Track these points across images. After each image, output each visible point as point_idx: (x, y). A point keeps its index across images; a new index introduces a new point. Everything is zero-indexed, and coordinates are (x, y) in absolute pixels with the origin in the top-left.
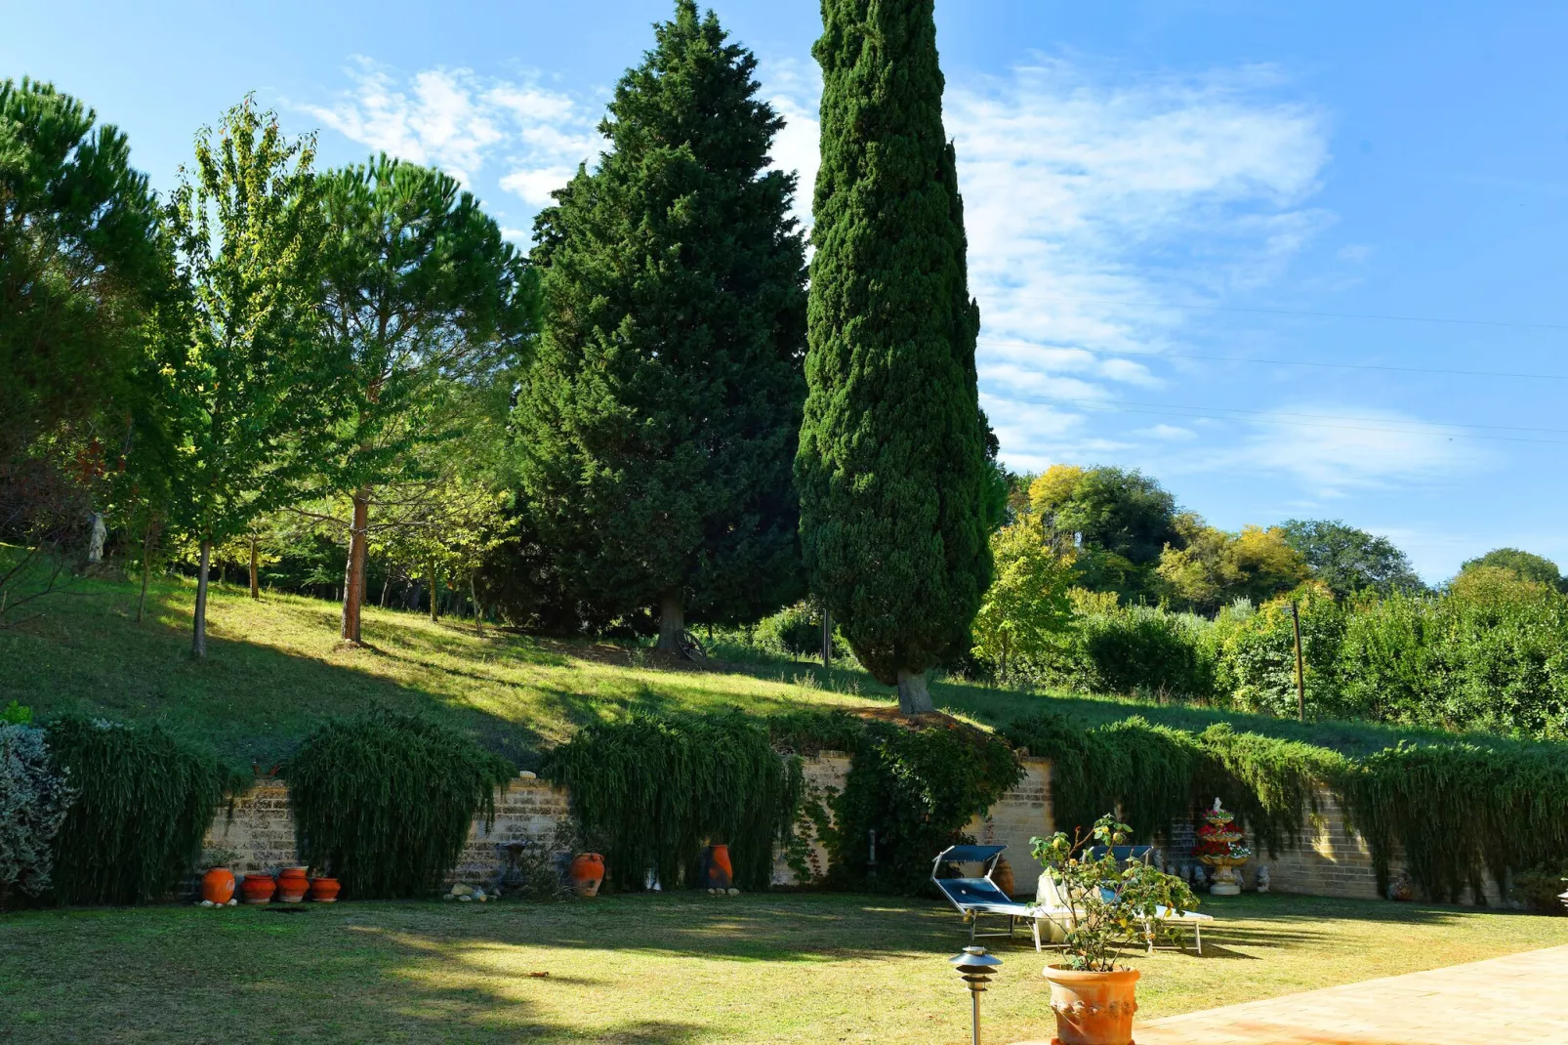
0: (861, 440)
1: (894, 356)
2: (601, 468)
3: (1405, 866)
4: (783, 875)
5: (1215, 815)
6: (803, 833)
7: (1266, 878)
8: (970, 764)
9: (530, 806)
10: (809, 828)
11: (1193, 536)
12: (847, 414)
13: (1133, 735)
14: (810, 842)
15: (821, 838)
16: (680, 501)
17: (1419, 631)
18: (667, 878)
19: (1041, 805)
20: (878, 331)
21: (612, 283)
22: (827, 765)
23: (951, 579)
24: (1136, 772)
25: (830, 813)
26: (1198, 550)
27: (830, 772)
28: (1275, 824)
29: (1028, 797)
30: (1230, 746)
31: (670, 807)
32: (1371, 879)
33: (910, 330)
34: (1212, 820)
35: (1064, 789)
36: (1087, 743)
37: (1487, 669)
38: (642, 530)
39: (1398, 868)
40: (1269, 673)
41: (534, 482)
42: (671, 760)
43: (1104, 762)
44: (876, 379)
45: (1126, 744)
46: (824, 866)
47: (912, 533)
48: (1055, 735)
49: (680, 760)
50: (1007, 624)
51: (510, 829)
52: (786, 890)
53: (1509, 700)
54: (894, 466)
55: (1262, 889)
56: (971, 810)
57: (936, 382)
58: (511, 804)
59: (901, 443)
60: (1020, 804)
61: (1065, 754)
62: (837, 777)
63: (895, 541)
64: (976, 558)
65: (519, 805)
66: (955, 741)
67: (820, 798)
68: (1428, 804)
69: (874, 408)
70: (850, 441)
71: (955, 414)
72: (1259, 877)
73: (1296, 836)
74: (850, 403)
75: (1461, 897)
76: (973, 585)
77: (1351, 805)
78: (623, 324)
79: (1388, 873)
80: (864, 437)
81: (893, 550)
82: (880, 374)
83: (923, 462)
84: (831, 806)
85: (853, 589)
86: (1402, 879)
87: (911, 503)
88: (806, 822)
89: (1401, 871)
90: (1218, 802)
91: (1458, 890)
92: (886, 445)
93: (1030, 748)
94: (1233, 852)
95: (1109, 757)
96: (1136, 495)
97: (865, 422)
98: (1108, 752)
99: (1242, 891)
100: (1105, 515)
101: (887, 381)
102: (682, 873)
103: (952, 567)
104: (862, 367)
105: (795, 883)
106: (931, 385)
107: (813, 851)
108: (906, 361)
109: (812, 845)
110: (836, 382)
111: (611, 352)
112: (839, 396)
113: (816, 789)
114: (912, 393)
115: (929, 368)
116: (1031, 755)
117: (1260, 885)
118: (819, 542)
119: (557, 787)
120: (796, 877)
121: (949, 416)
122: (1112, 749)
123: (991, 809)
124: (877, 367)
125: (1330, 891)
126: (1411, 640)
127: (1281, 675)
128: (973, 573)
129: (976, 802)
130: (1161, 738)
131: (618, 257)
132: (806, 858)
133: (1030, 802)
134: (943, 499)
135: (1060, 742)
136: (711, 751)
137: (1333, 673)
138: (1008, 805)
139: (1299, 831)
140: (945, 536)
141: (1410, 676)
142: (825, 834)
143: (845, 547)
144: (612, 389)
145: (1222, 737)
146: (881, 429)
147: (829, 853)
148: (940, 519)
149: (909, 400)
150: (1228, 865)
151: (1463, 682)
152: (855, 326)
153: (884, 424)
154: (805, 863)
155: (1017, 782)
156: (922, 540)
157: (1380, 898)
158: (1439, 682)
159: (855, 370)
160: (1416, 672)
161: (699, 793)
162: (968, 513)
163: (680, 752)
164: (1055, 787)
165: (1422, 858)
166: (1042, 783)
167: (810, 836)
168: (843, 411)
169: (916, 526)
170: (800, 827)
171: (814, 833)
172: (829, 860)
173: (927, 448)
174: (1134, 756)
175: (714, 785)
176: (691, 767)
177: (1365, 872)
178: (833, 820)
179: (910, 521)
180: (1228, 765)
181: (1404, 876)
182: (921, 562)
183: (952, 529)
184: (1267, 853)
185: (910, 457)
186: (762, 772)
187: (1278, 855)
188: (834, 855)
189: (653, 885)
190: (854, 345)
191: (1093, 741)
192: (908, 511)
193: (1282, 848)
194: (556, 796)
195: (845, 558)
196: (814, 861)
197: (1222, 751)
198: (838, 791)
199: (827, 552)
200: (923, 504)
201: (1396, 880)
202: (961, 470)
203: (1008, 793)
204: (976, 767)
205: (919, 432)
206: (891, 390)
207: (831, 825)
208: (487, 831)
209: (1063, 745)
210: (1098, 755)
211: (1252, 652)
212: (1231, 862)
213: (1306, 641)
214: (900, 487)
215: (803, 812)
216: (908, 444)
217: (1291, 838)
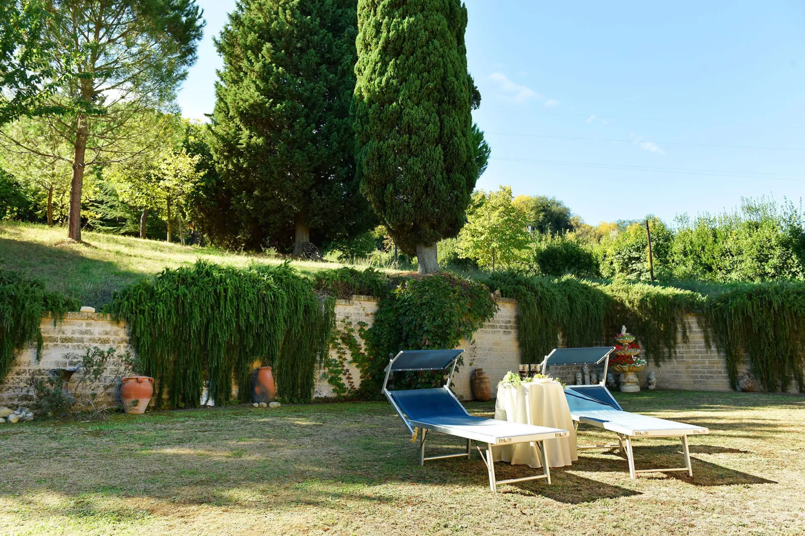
0: (387, 81)
1: (408, 22)
2: (251, 137)
3: (749, 368)
4: (323, 389)
5: (623, 337)
6: (340, 357)
7: (654, 380)
8: (458, 300)
9: (88, 336)
10: (344, 353)
11: (578, 226)
12: (379, 64)
13: (569, 284)
14: (345, 364)
15: (355, 361)
16: (297, 156)
17: (715, 236)
18: (220, 395)
19: (509, 332)
20: (399, 8)
21: (260, 26)
22: (359, 306)
23: (449, 178)
24: (571, 309)
25: (361, 342)
26: (581, 233)
27: (361, 311)
28: (658, 342)
29: (501, 327)
30: (628, 292)
31: (216, 335)
32: (725, 378)
33: (420, 7)
34: (621, 340)
35: (525, 320)
36: (539, 288)
37: (756, 253)
38: (275, 175)
39: (743, 369)
40: (632, 264)
41: (216, 151)
42: (218, 296)
43: (551, 302)
44: (397, 39)
45: (565, 291)
46: (357, 381)
47: (422, 144)
48: (519, 282)
49: (226, 297)
50: (494, 245)
51: (66, 357)
52: (326, 400)
53: (769, 270)
54: (409, 98)
55: (652, 387)
56: (459, 335)
57: (435, 41)
58: (69, 335)
59: (414, 81)
60: (495, 332)
61: (525, 295)
62: (367, 315)
63: (411, 151)
64: (465, 165)
65: (77, 336)
66: (447, 283)
67: (352, 330)
68: (767, 323)
69: (396, 60)
70: (381, 82)
71: (450, 65)
72: (649, 379)
73: (672, 350)
74: (381, 57)
75: (789, 387)
76: (463, 183)
77: (710, 327)
78: (264, 48)
79: (737, 372)
80: (390, 79)
81: (410, 157)
82: (400, 36)
83: (428, 96)
84: (362, 337)
85: (386, 187)
86: (747, 377)
87: (421, 124)
88: (342, 349)
89: (746, 371)
90: (624, 328)
91: (786, 382)
92: (404, 84)
93: (501, 291)
94: (636, 362)
95: (554, 299)
96: (554, 208)
97: (390, 71)
98: (553, 294)
99: (641, 389)
100: (541, 217)
101: (404, 40)
102: (235, 390)
103: (449, 170)
104: (389, 32)
105: (334, 395)
106: (433, 42)
107: (348, 371)
108: (416, 26)
109: (347, 366)
110: (373, 45)
111: (257, 66)
112: (374, 55)
113: (350, 323)
114: (420, 48)
115: (432, 32)
116: (502, 296)
117: (650, 384)
118: (363, 156)
119: (116, 320)
120: (334, 390)
121: (445, 65)
122: (556, 293)
123: (475, 335)
124: (397, 30)
125: (697, 387)
126: (711, 239)
127: (639, 265)
128: (463, 175)
129: (462, 329)
130: (585, 287)
131: (262, 9)
132: (341, 376)
133: (502, 330)
134: (441, 121)
135: (521, 287)
136: (255, 291)
137: (667, 262)
138: (486, 332)
139: (674, 347)
140: (444, 149)
141: (711, 260)
142: (357, 358)
143: (380, 157)
144: (258, 88)
145: (622, 287)
146: (401, 73)
147: (361, 371)
148: (441, 137)
149: (419, 52)
150: (632, 371)
151: (741, 262)
152: (384, 6)
153: (403, 70)
154: (341, 379)
155: (492, 316)
156: (428, 150)
157: (731, 390)
158: (727, 263)
159: (384, 35)
160: (714, 258)
161: (242, 324)
162: (459, 134)
163: (226, 290)
164: (519, 319)
165: (762, 362)
166: (510, 317)
167: (345, 359)
168: (377, 63)
169: (424, 139)
170: (338, 352)
171: (349, 357)
172: (361, 377)
173: (431, 85)
174: (569, 298)
175: (257, 318)
176: (235, 303)
177: (720, 373)
178: (363, 347)
179: (420, 136)
180: (627, 304)
181: (748, 374)
182: (428, 165)
183: (448, 143)
184: (654, 363)
185: (419, 92)
186: (301, 309)
187: (661, 363)
188: (364, 372)
189: (207, 401)
190: (384, 18)
191: (543, 288)
192: (418, 129)
193: (663, 358)
194: (115, 328)
195: (380, 166)
196: (348, 378)
197: (623, 295)
198: (367, 325)
199: (368, 162)
200: (428, 124)
201: (742, 377)
202: (454, 102)
203: (486, 323)
204: (462, 302)
205: (425, 74)
206: (407, 46)
207: (362, 351)
208: (38, 358)
209: (523, 289)
210: (547, 297)
211: (623, 254)
212: (635, 369)
213: (653, 244)
214: (413, 112)
215: (340, 341)
216: (418, 82)
217: (670, 351)
